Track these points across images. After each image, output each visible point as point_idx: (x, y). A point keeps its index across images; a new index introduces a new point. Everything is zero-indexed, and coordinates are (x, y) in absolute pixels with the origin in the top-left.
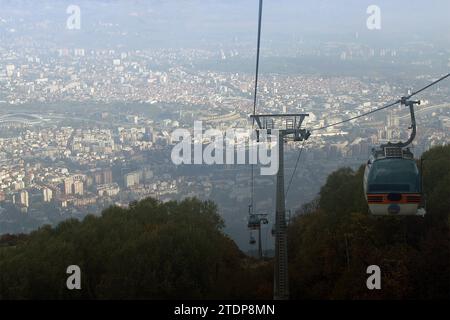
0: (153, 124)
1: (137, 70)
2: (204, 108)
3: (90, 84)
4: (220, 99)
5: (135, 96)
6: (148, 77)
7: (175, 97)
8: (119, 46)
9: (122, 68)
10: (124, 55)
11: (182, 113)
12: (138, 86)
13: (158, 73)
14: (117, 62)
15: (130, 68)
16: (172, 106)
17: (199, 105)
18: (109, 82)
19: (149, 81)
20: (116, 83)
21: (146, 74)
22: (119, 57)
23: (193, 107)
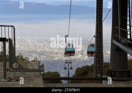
0: (39, 57)
1: (34, 43)
2: (52, 53)
3: (22, 46)
4: (56, 50)
5: (34, 49)
6: (37, 44)
7: (44, 50)
8: (30, 36)
9: (30, 42)
10: (31, 39)
11: (46, 54)
12: (35, 47)
13: (40, 43)
14: (29, 40)
15: (32, 42)
16: (44, 52)
17: (51, 52)
18: (27, 45)
19: (38, 45)
20: (29, 46)
21: (37, 43)
22: (29, 39)
23: (49, 52)
